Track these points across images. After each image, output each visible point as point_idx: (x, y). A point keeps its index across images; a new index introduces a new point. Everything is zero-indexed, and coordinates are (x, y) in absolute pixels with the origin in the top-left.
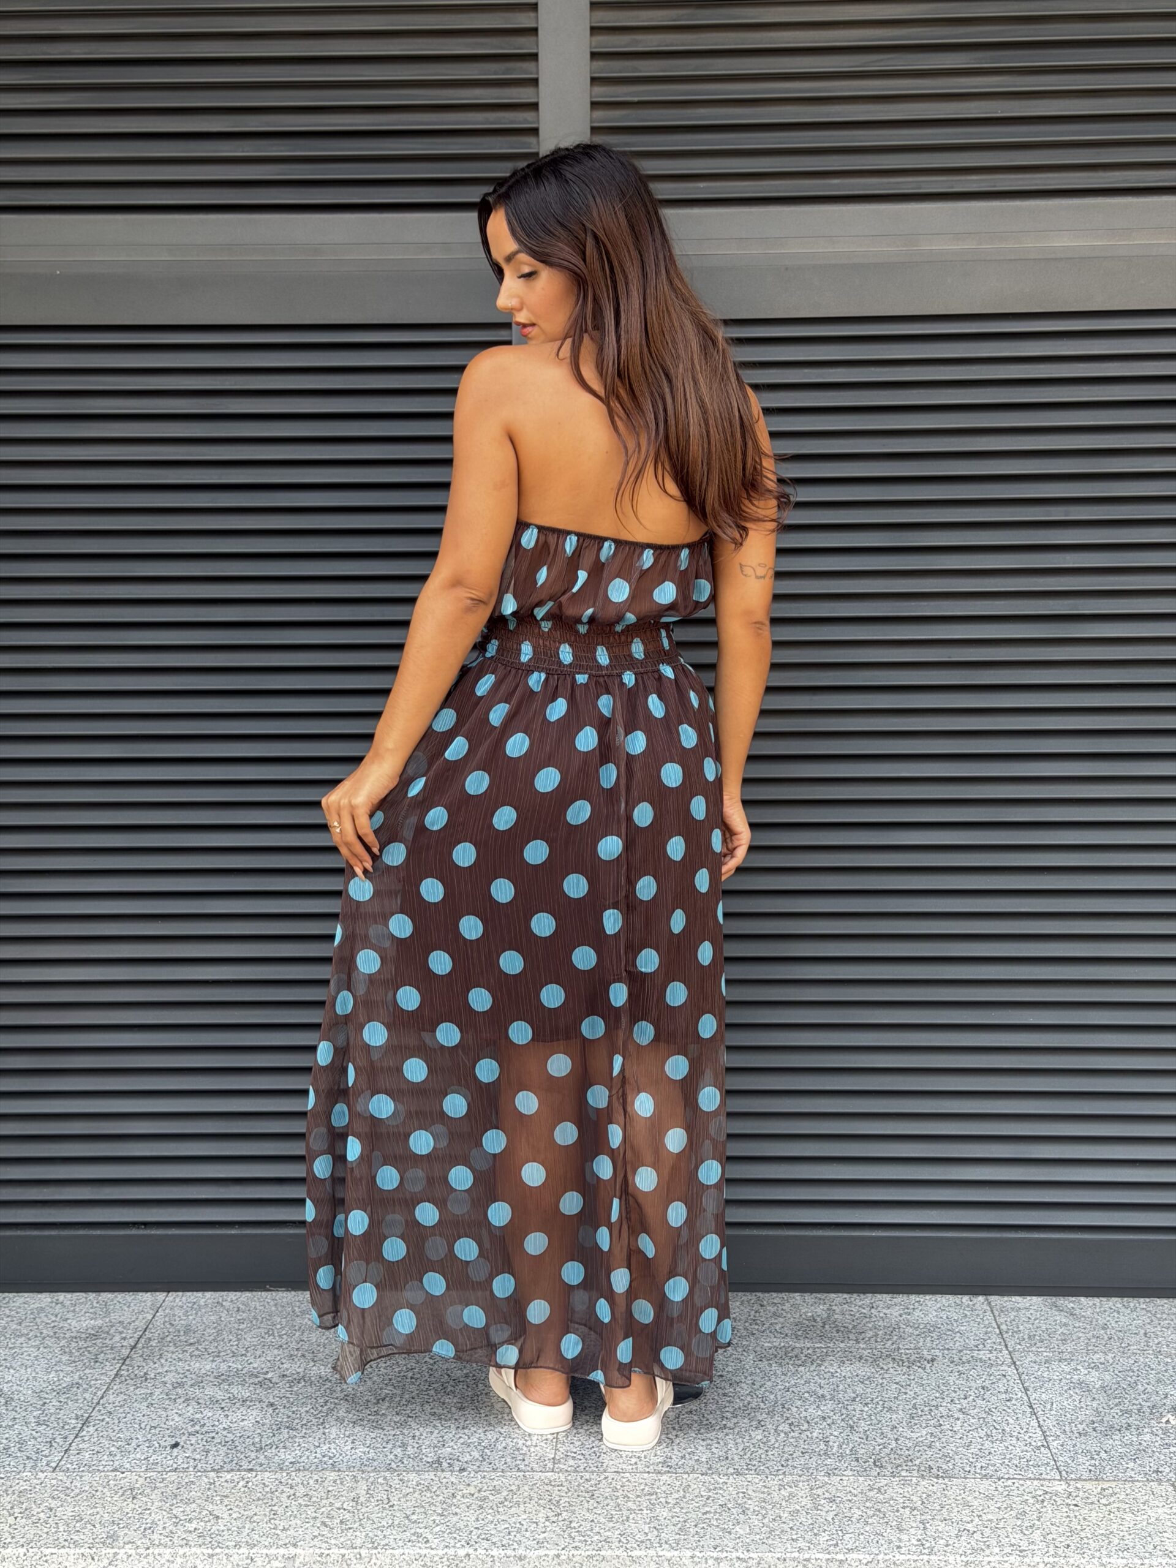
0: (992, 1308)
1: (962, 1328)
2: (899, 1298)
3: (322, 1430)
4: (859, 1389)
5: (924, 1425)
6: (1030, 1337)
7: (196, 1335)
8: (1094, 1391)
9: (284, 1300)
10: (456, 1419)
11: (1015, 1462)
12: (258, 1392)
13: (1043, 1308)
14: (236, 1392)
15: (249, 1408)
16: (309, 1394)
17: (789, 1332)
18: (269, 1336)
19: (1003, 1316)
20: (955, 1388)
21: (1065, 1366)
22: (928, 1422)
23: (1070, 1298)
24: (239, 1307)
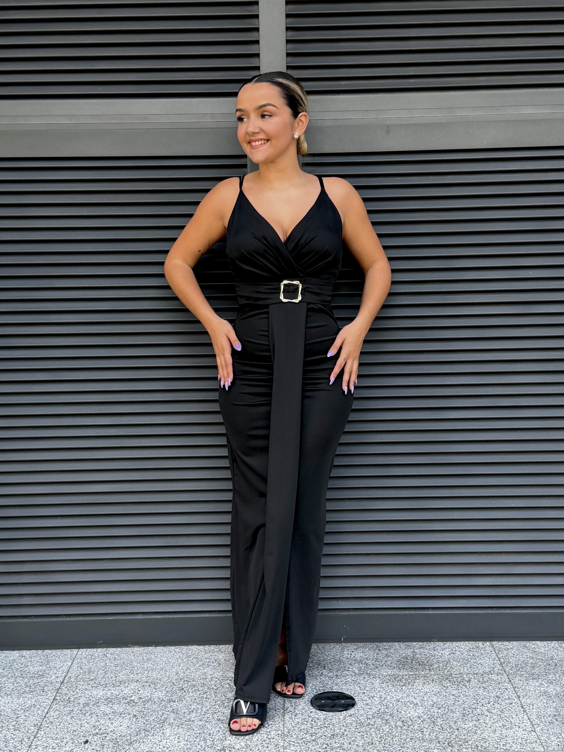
0: (493, 648)
1: (482, 661)
2: (448, 644)
3: (162, 731)
4: (435, 700)
5: (470, 720)
6: (516, 666)
7: (94, 674)
8: (553, 696)
9: (138, 652)
11: (520, 741)
12: (127, 708)
13: (520, 649)
14: (116, 708)
15: (123, 718)
16: (154, 709)
17: (395, 666)
18: (131, 674)
19: (501, 653)
20: (483, 697)
21: (536, 682)
22: (472, 718)
23: (532, 642)
24: (115, 657)
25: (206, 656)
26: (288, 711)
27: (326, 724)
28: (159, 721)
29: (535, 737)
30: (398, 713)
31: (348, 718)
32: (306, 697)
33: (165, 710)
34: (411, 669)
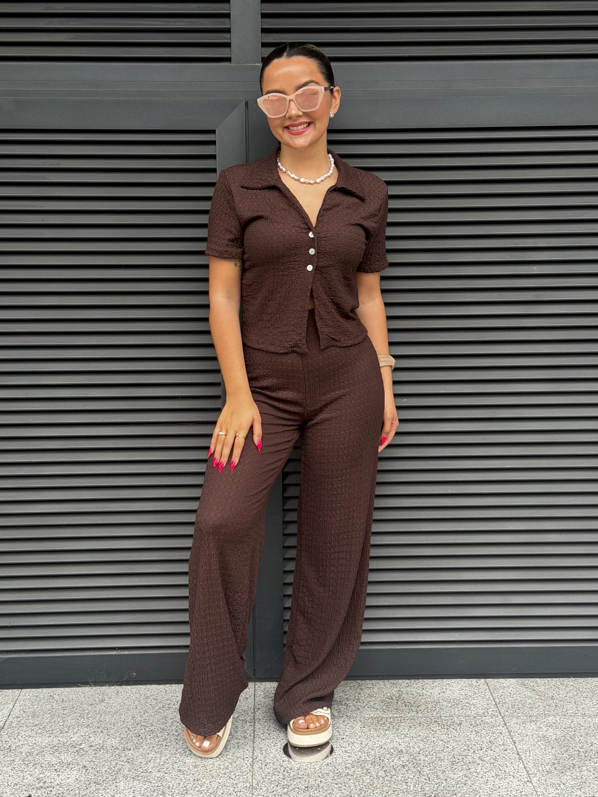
0: (488, 687)
1: (475, 701)
2: (438, 681)
3: (115, 784)
4: (422, 747)
5: (460, 769)
6: (512, 706)
7: (39, 719)
8: (552, 742)
9: (89, 693)
10: (193, 774)
11: (514, 793)
12: (76, 758)
13: (517, 686)
14: (64, 758)
15: (71, 769)
16: (107, 759)
17: (379, 707)
18: (81, 718)
19: (496, 692)
20: (475, 743)
21: (534, 725)
22: (462, 767)
23: (531, 679)
24: (63, 699)
25: (166, 697)
26: (257, 760)
27: (300, 774)
28: (112, 773)
29: (530, 788)
30: (381, 761)
31: (324, 768)
32: (278, 744)
33: (119, 760)
34: (396, 711)
